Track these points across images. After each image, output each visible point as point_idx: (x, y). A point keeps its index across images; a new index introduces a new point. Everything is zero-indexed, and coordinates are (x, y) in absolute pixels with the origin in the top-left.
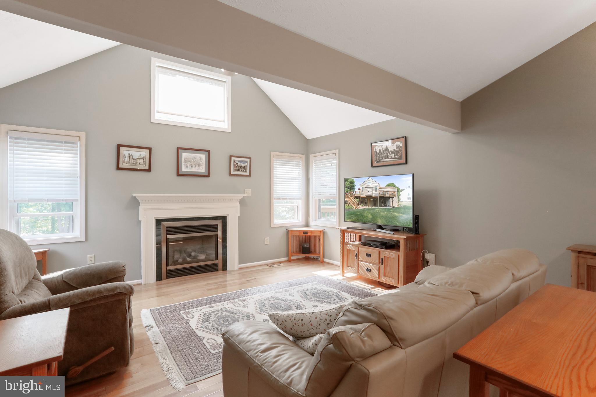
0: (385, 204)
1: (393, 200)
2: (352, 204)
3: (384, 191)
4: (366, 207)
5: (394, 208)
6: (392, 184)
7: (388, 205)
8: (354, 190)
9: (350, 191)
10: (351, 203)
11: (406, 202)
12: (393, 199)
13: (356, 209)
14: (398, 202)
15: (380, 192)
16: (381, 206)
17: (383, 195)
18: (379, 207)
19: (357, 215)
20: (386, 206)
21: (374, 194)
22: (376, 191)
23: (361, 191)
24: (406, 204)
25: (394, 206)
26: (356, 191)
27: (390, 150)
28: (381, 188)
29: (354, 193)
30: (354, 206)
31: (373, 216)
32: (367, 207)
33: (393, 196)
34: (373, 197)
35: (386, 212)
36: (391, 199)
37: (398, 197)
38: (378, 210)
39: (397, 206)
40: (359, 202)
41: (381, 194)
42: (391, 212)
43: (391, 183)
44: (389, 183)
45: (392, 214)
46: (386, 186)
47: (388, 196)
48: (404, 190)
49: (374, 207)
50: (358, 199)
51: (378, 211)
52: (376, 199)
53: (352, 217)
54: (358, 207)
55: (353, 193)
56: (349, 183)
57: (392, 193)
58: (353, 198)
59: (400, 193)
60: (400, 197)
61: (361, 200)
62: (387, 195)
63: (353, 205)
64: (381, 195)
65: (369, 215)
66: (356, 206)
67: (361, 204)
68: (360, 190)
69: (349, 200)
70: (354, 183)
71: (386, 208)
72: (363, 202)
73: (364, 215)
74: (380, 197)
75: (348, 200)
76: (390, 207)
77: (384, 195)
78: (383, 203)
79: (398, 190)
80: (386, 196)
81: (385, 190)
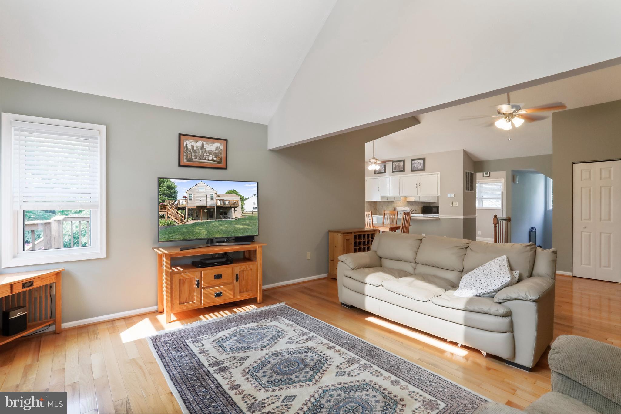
0: (225, 216)
1: (235, 211)
2: (173, 219)
3: (223, 200)
4: (198, 221)
5: (237, 219)
6: (234, 191)
7: (228, 217)
8: (176, 198)
9: (169, 200)
10: (171, 217)
11: (252, 212)
12: (236, 209)
13: (182, 225)
14: (242, 212)
15: (218, 201)
16: (220, 218)
17: (221, 204)
18: (217, 220)
19: (184, 232)
20: (227, 218)
21: (209, 203)
22: (212, 199)
23: (188, 199)
24: (251, 215)
25: (237, 218)
26: (179, 200)
27: (207, 150)
28: (219, 196)
29: (176, 203)
30: (177, 221)
31: (208, 231)
32: (200, 221)
33: (235, 206)
34: (207, 207)
35: (226, 226)
36: (233, 209)
37: (242, 207)
38: (216, 223)
39: (241, 217)
40: (185, 215)
41: (219, 203)
42: (233, 224)
43: (232, 190)
44: (230, 190)
45: (234, 226)
46: (226, 193)
47: (229, 206)
48: (249, 198)
49: (209, 220)
50: (184, 211)
51: (215, 225)
52: (212, 210)
53: (176, 235)
54: (184, 222)
55: (174, 203)
56: (165, 188)
57: (234, 201)
58: (175, 210)
59: (244, 202)
60: (244, 206)
61: (188, 213)
62: (227, 204)
63: (175, 220)
64: (219, 205)
65: (203, 231)
66: (181, 221)
67: (188, 218)
68: (186, 198)
69: (168, 213)
70: (176, 189)
71: (226, 220)
72: (192, 215)
73: (194, 232)
74: (218, 208)
75: (166, 213)
76: (232, 218)
77: (224, 204)
78: (222, 214)
79: (241, 199)
80: (226, 206)
81: (225, 199)
